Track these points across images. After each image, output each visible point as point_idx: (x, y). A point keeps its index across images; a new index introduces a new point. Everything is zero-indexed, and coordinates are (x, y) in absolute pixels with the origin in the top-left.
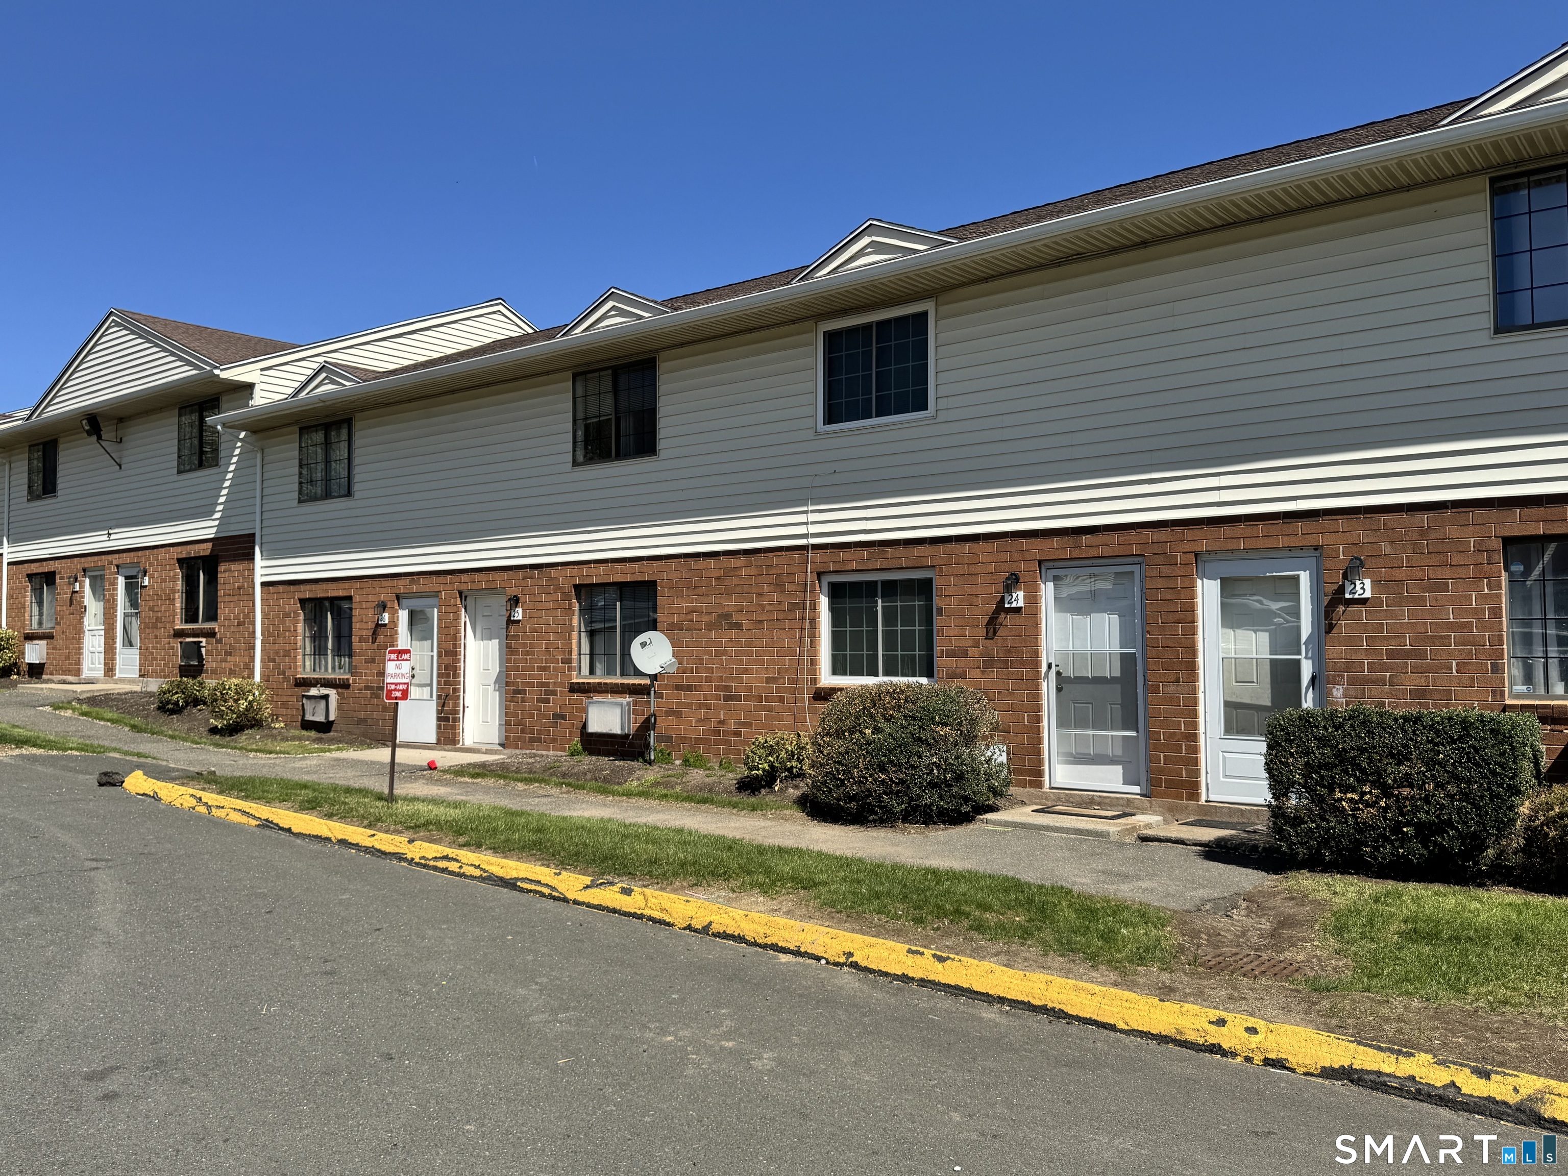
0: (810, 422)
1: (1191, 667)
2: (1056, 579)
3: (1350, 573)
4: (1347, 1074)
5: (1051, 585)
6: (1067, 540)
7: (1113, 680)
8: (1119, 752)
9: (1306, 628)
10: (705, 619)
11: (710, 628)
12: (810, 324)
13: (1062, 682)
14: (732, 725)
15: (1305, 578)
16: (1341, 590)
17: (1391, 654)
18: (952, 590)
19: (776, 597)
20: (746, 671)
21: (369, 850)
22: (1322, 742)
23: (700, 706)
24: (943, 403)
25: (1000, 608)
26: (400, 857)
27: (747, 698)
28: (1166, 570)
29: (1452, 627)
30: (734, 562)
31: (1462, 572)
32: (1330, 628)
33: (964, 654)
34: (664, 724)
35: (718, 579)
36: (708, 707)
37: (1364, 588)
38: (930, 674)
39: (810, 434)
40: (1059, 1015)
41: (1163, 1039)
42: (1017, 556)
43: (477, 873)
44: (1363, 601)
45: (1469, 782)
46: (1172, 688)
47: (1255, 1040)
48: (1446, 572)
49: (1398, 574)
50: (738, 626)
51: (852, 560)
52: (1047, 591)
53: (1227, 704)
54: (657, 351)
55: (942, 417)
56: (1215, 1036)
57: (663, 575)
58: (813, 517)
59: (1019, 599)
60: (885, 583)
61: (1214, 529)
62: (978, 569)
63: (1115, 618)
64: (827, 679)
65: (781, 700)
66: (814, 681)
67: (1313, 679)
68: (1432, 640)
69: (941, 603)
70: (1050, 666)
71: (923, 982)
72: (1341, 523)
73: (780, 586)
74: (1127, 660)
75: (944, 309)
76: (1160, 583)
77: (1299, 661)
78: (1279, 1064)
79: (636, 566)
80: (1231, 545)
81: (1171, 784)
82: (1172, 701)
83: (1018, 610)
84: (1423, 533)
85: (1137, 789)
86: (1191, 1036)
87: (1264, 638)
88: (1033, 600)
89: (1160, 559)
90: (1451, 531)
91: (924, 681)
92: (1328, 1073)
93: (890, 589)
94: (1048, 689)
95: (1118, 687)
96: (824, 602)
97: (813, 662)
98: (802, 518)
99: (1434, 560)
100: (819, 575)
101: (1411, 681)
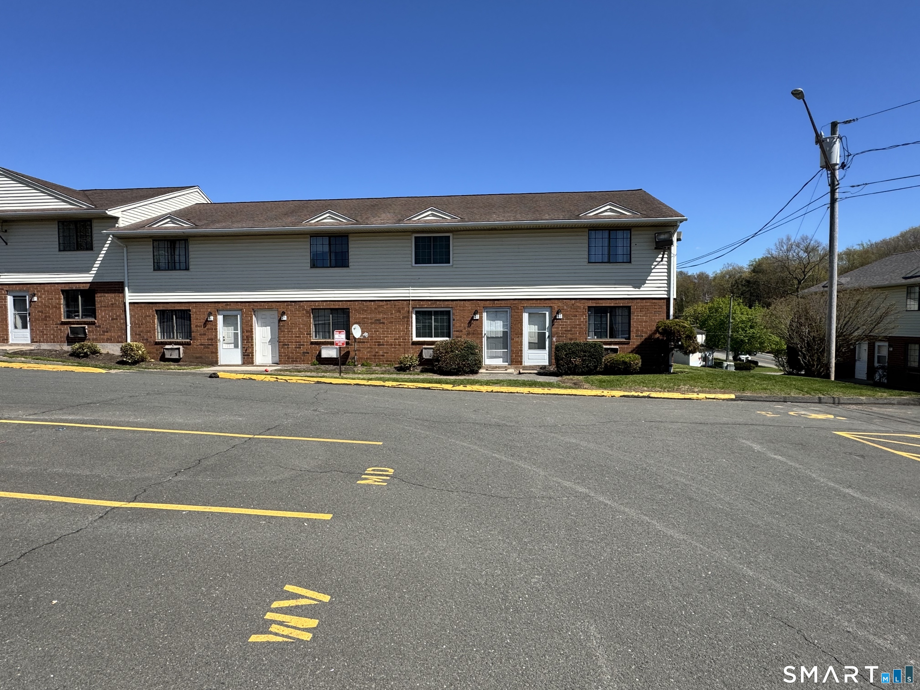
0: (410, 263)
1: (522, 334)
2: (487, 312)
3: (558, 313)
4: (624, 396)
5: (485, 313)
6: (491, 302)
7: (501, 337)
8: (501, 355)
9: (547, 325)
10: (370, 321)
11: (372, 323)
12: (410, 233)
13: (487, 338)
14: (381, 353)
15: (547, 313)
16: (556, 316)
17: (565, 331)
18: (457, 314)
19: (397, 315)
20: (386, 337)
21: (369, 385)
22: (569, 349)
23: (368, 348)
24: (455, 262)
25: (472, 319)
26: (384, 386)
27: (386, 345)
28: (516, 311)
29: (578, 325)
30: (381, 303)
31: (580, 313)
32: (553, 325)
33: (462, 331)
34: (352, 354)
35: (375, 308)
36: (371, 348)
37: (560, 316)
38: (449, 337)
39: (410, 267)
40: (576, 395)
41: (595, 396)
42: (477, 305)
43: (414, 387)
44: (560, 319)
45: (596, 355)
46: (517, 339)
47: (609, 394)
48: (577, 313)
49: (568, 313)
50: (384, 323)
51: (425, 305)
52: (485, 315)
53: (529, 343)
54: (349, 233)
55: (455, 266)
56: (603, 394)
57: (352, 306)
58: (411, 291)
59: (477, 317)
60: (434, 311)
61: (528, 301)
62: (466, 308)
63: (501, 322)
64: (415, 339)
65: (400, 345)
66: (412, 339)
67: (549, 336)
68: (574, 328)
69: (454, 318)
70: (485, 334)
71: (547, 394)
72: (556, 301)
73: (400, 312)
74: (505, 333)
75: (455, 236)
76: (515, 314)
77: (545, 333)
78: (614, 396)
79: (340, 303)
80: (532, 305)
81: (516, 362)
82: (517, 342)
83: (477, 320)
84: (573, 305)
85: (507, 364)
86: (599, 395)
87: (536, 327)
88: (481, 317)
89: (515, 308)
90: (578, 304)
91: (447, 339)
92: (621, 396)
93: (436, 313)
94: (485, 340)
95: (502, 339)
96: (414, 316)
97: (412, 334)
98: (408, 291)
99: (575, 310)
100: (413, 308)
101: (569, 336)
